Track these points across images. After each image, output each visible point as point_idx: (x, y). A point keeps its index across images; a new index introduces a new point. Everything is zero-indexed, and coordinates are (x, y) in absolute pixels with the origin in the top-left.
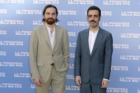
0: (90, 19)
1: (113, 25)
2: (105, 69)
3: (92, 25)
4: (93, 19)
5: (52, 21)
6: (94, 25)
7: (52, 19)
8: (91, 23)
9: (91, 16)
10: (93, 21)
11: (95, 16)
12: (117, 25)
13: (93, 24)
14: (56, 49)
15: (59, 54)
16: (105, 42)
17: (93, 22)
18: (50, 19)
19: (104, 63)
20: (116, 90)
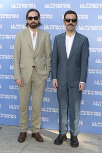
1: (89, 29)
5: (35, 25)
10: (71, 24)
14: (37, 52)
15: (41, 57)
19: (80, 67)
20: (90, 93)
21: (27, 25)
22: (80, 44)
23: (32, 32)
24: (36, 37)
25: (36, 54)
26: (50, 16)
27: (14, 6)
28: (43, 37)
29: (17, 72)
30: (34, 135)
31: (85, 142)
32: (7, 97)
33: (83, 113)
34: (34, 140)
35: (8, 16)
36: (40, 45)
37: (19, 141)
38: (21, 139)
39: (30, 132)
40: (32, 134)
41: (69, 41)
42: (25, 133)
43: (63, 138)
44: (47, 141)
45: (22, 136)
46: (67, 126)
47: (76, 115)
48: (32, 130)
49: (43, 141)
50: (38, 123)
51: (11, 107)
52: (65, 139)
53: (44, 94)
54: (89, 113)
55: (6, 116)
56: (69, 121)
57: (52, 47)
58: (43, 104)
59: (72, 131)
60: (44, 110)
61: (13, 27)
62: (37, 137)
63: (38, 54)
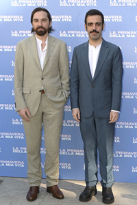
0: (90, 29)
1: (123, 36)
2: (113, 97)
3: (92, 37)
4: (94, 29)
6: (96, 37)
7: (41, 27)
8: (91, 34)
9: (91, 24)
10: (94, 31)
11: (97, 23)
12: (130, 34)
13: (94, 35)
14: (47, 70)
16: (112, 60)
17: (94, 33)
18: (39, 27)
19: (112, 89)
20: (128, 126)
21: (33, 30)
22: (110, 57)
23: (39, 41)
24: (46, 48)
25: (45, 73)
26: (67, 18)
27: (15, 4)
28: (56, 48)
29: (20, 99)
30: (50, 190)
31: (124, 196)
32: (9, 136)
33: (118, 154)
34: (50, 196)
35: (7, 19)
36: (51, 58)
37: (29, 199)
38: (32, 196)
39: (44, 186)
40: (48, 188)
41: (94, 53)
42: (37, 188)
43: (92, 191)
44: (69, 198)
45: (33, 192)
46: (96, 174)
47: (108, 158)
48: (47, 183)
49: (63, 197)
50: (55, 172)
51: (16, 150)
52: (94, 193)
53: (62, 130)
54: (128, 155)
55: (9, 164)
56: (99, 166)
57: (71, 62)
58: (61, 145)
59: (104, 182)
60: (63, 152)
61: (15, 34)
62: (54, 192)
63: (49, 72)
